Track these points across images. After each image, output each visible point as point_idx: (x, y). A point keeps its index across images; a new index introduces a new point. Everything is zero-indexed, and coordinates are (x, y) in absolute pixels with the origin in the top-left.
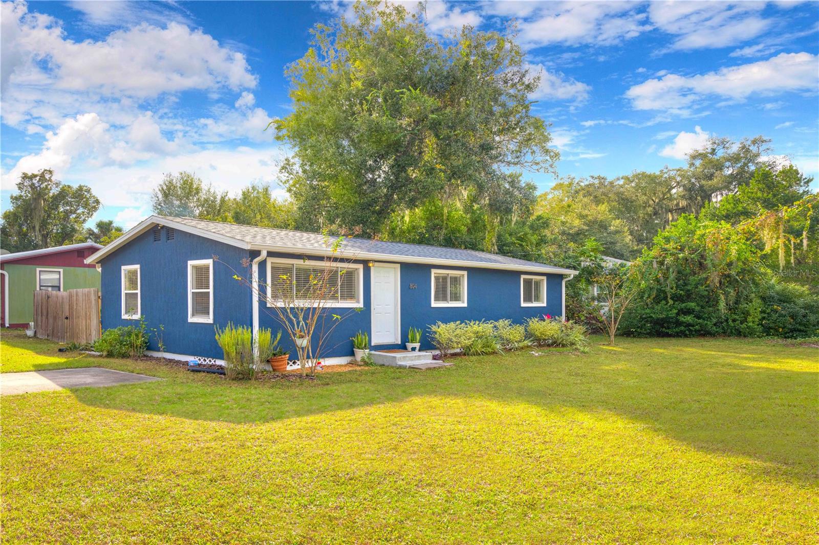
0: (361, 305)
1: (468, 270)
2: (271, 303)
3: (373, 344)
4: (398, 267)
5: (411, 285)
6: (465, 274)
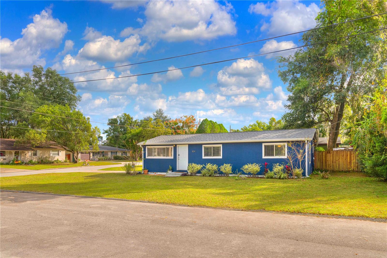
1: (223, 144)
2: (147, 158)
3: (177, 170)
4: (188, 145)
5: (193, 151)
6: (221, 145)
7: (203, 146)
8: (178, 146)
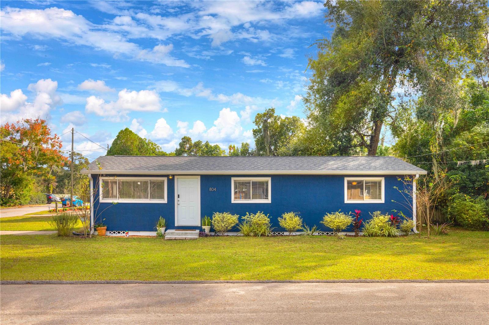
0: (165, 201)
1: (273, 177)
2: (102, 200)
3: (176, 225)
4: (199, 177)
5: (210, 189)
6: (269, 179)
7: (233, 179)
8: (177, 178)
